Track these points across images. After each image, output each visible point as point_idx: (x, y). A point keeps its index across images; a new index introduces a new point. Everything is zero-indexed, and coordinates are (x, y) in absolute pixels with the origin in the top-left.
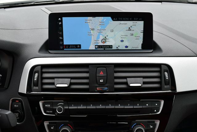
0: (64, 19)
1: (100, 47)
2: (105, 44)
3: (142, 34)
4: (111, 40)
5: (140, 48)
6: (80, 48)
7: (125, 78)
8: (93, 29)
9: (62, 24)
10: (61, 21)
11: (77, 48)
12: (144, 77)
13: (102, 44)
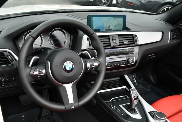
0: (94, 18)
1: (107, 30)
2: (109, 28)
3: (122, 24)
4: (111, 26)
5: (122, 30)
6: (100, 30)
7: (122, 40)
8: (105, 22)
9: (93, 20)
10: (93, 19)
11: (99, 30)
12: (128, 40)
13: (108, 28)
